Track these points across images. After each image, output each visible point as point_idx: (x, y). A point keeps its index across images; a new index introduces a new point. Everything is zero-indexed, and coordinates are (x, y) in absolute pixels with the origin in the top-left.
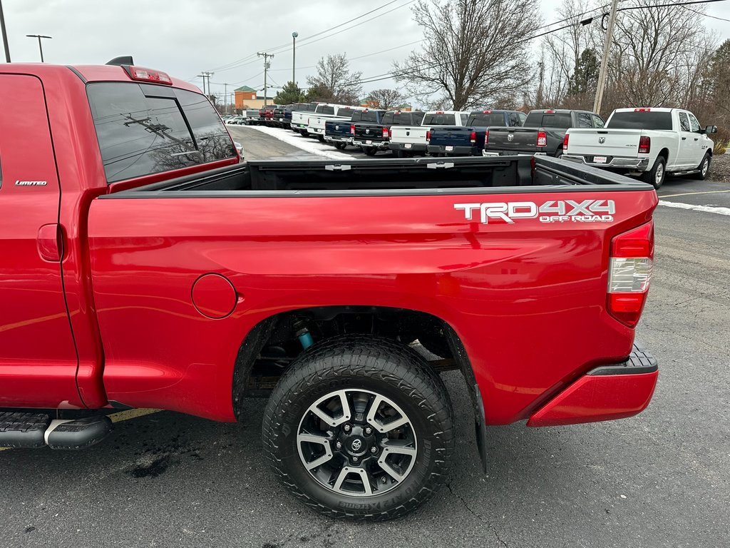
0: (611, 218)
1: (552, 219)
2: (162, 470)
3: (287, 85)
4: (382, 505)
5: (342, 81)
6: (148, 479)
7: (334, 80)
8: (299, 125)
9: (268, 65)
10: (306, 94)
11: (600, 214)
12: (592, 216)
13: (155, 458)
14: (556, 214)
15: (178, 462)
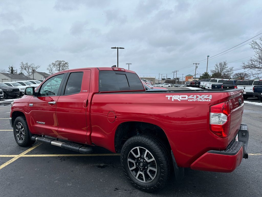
0: (210, 100)
1: (192, 100)
2: (104, 167)
3: (204, 73)
4: (147, 186)
5: (225, 71)
6: (100, 168)
7: (221, 71)
8: (203, 86)
9: (197, 67)
10: (211, 76)
11: (207, 99)
12: (204, 100)
13: (104, 165)
14: (193, 99)
15: (109, 167)
